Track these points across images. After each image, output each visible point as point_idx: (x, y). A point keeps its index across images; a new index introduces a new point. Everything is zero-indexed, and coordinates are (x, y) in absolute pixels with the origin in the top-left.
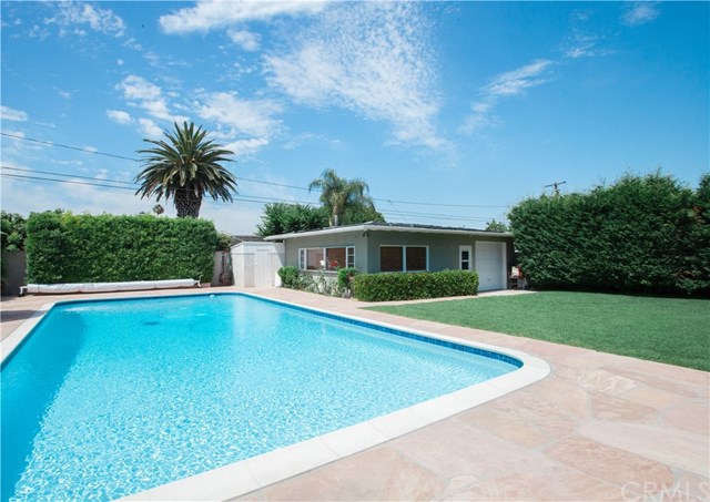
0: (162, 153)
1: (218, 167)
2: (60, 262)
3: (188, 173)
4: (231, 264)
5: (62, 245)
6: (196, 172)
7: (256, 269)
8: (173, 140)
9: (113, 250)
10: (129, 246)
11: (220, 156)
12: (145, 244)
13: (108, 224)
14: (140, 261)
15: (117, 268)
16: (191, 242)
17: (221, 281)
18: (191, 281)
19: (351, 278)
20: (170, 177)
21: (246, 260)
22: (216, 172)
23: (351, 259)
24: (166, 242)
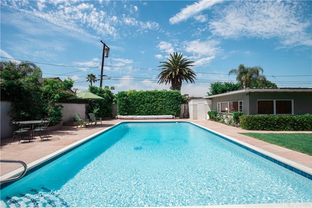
0: (166, 66)
1: (187, 69)
2: (127, 108)
3: (175, 73)
4: (188, 109)
5: (127, 102)
6: (179, 72)
7: (198, 112)
8: (170, 61)
9: (143, 104)
10: (148, 102)
11: (189, 64)
12: (154, 101)
13: (141, 94)
14: (152, 108)
15: (144, 111)
16: (171, 100)
17: (184, 116)
18: (171, 116)
19: (240, 117)
20: (169, 75)
21: (193, 107)
22: (187, 71)
23: (241, 107)
24: (161, 100)
